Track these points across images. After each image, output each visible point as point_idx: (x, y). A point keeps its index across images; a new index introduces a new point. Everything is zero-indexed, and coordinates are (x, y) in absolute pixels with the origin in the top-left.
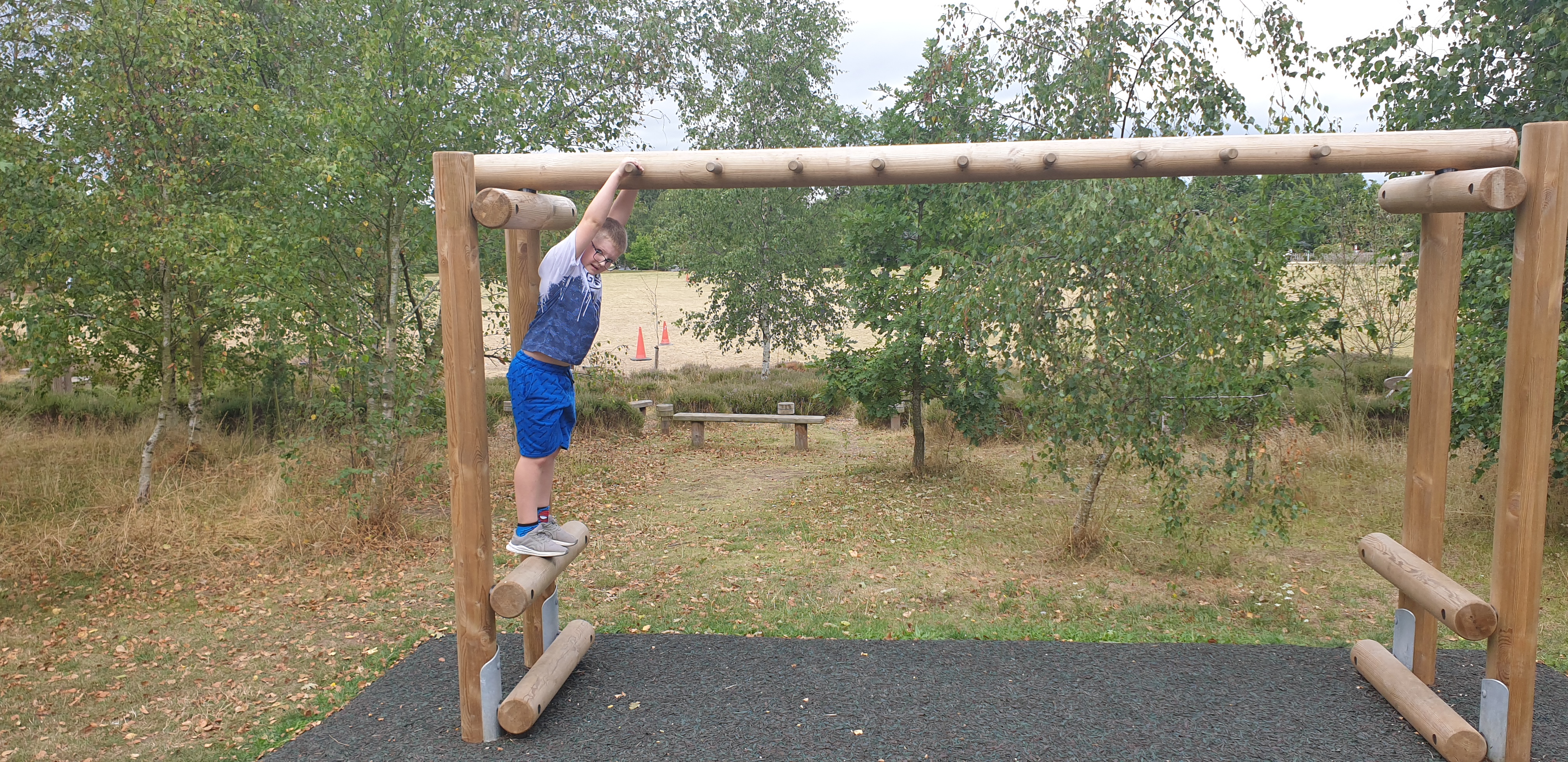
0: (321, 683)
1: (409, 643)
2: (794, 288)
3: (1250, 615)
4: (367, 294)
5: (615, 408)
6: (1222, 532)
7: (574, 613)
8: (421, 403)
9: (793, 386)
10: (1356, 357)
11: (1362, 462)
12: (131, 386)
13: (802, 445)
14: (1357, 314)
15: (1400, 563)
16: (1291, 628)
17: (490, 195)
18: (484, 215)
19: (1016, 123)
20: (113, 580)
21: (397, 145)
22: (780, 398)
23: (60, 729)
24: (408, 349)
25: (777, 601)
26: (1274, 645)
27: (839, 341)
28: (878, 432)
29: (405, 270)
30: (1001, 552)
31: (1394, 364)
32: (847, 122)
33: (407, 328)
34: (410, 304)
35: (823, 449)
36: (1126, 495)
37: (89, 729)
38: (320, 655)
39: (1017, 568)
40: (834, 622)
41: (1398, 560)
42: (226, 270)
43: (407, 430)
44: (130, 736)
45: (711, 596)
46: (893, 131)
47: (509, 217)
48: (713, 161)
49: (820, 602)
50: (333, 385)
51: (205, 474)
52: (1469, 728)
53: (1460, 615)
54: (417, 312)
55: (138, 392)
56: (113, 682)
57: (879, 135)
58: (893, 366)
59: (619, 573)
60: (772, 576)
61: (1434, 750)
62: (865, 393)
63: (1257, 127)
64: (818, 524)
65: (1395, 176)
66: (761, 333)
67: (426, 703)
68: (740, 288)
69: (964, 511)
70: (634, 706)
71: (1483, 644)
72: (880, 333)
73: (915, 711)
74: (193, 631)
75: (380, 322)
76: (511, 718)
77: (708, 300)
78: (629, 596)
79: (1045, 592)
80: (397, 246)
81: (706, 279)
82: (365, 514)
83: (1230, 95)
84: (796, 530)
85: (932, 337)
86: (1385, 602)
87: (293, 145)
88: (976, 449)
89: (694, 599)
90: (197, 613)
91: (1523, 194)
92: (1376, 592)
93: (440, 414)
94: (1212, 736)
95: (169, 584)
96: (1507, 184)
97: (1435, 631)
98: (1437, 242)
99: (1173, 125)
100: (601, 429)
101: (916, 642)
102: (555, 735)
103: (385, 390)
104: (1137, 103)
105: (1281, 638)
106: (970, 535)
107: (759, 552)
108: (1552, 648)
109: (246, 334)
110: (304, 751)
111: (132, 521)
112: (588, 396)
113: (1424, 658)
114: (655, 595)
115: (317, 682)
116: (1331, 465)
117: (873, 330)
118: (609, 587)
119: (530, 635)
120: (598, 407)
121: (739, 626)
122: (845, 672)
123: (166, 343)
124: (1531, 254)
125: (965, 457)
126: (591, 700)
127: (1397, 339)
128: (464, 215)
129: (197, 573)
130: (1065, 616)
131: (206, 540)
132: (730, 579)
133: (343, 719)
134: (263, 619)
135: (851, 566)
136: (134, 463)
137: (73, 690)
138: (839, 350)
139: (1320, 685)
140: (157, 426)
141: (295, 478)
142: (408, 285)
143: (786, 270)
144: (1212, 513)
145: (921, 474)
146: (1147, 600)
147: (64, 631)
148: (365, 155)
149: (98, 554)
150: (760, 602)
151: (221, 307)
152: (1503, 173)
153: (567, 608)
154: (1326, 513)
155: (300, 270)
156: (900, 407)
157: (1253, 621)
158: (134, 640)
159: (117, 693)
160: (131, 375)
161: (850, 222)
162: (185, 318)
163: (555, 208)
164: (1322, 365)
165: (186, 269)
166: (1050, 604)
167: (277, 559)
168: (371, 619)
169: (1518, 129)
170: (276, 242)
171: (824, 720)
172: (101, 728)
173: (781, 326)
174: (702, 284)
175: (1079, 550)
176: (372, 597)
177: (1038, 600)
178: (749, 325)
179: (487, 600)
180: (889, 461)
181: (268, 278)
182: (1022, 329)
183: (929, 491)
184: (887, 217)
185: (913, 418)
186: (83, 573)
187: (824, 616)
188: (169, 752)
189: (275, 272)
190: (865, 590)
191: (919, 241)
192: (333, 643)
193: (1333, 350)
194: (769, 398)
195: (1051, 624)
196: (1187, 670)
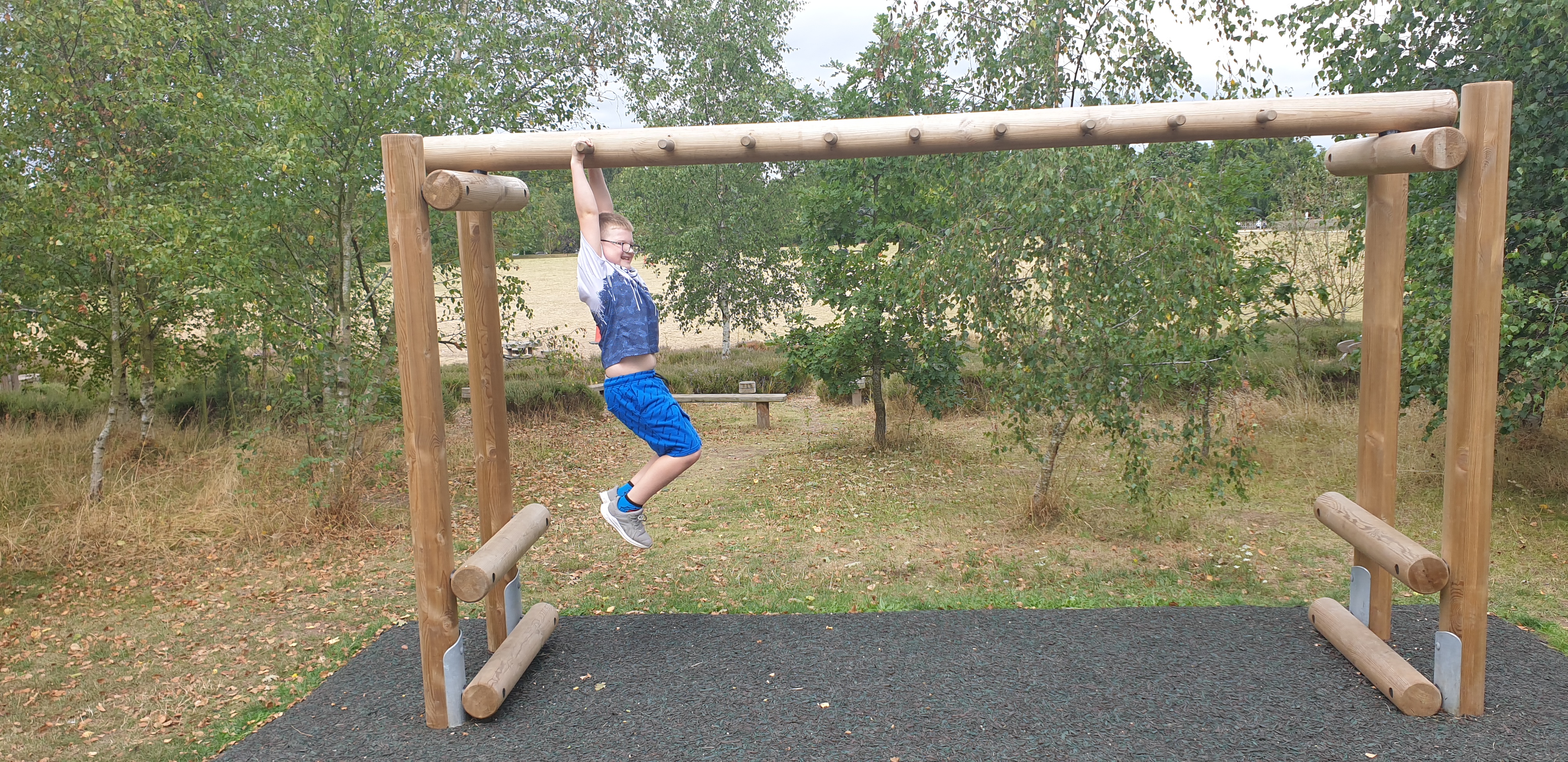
0: (283, 674)
1: (371, 632)
2: (752, 267)
3: (1209, 578)
4: (320, 283)
5: (575, 392)
6: (1181, 496)
7: (537, 597)
8: (379, 390)
9: (753, 364)
10: (1308, 322)
11: (1316, 424)
12: (81, 382)
13: (764, 424)
14: (1308, 278)
15: (1355, 521)
16: (1250, 589)
17: (440, 177)
18: (434, 197)
19: (968, 97)
20: (66, 578)
21: (348, 130)
22: (741, 377)
23: (15, 730)
24: (364, 337)
25: (741, 578)
26: (1235, 607)
27: (798, 318)
28: (840, 408)
29: (358, 257)
30: (963, 523)
31: (1347, 328)
32: (800, 99)
33: (362, 318)
34: (364, 292)
35: (785, 426)
36: (1084, 464)
37: (45, 728)
38: (281, 646)
39: (980, 538)
40: (798, 597)
41: (1352, 518)
42: (174, 261)
43: (365, 418)
44: (87, 734)
45: (675, 575)
46: (846, 107)
47: (460, 198)
48: (666, 138)
49: (784, 578)
50: (288, 374)
51: (159, 468)
52: (1424, 680)
53: (1413, 569)
54: (370, 299)
55: (88, 387)
56: (68, 681)
57: (832, 111)
58: (853, 341)
59: (582, 556)
60: (736, 554)
61: (1390, 703)
62: (827, 371)
63: (1204, 95)
64: (781, 501)
65: (1342, 139)
66: (720, 314)
67: (389, 691)
68: (696, 269)
69: (926, 483)
70: (599, 687)
71: (1436, 596)
72: (839, 310)
73: (881, 682)
74: (149, 627)
75: (334, 310)
76: (475, 703)
77: (665, 281)
78: (592, 579)
79: (1007, 561)
80: (349, 232)
81: (663, 260)
82: (325, 503)
83: (1176, 62)
84: (759, 507)
85: (890, 310)
86: (1341, 561)
87: (240, 132)
88: (937, 422)
89: (658, 580)
90: (154, 609)
91: (1464, 153)
92: (1332, 551)
93: (398, 402)
94: (1175, 697)
95: (124, 581)
96: (1448, 144)
97: (1390, 587)
98: (1382, 203)
99: (1122, 94)
100: (561, 413)
101: (881, 614)
102: (521, 719)
103: (340, 379)
104: (1085, 74)
105: (1240, 599)
106: (932, 507)
107: (723, 530)
108: (1503, 601)
109: (197, 326)
110: (266, 743)
111: (85, 518)
112: (547, 380)
113: (1379, 613)
114: (618, 577)
115: (278, 673)
116: (1286, 429)
117: (832, 307)
118: (572, 570)
119: (493, 619)
120: (557, 391)
121: (703, 604)
122: (810, 646)
123: (114, 337)
124: (1473, 213)
125: (926, 430)
126: (556, 682)
127: (1349, 304)
128: (414, 198)
129: (153, 568)
130: (1027, 584)
131: (162, 535)
132: (694, 558)
133: (305, 710)
134: (221, 612)
135: (815, 541)
136: (86, 461)
137: (27, 690)
138: (798, 326)
139: (1280, 643)
140: (108, 421)
141: (253, 471)
142: (362, 273)
143: (743, 249)
144: (1171, 479)
145: (883, 449)
146: (1108, 565)
147: (17, 631)
148: (315, 141)
149: (50, 552)
150: (725, 580)
151: (170, 299)
152: (1444, 133)
153: (531, 592)
154: (1282, 476)
155: (251, 259)
156: (861, 383)
157: (1213, 583)
158: (89, 638)
159: (73, 692)
160: (80, 369)
161: (806, 198)
162: (134, 311)
163: (507, 189)
164: (1276, 330)
165: (133, 262)
166: (1012, 573)
167: (234, 552)
168: (332, 609)
169: (1458, 91)
170: (225, 231)
171: (790, 694)
172: (57, 727)
173: (740, 305)
174: (659, 265)
175: (1040, 518)
176: (332, 587)
177: (1001, 569)
178: (708, 306)
179: (447, 584)
180: (851, 436)
181: (217, 268)
182: (978, 299)
183: (892, 465)
184: (842, 193)
185: (873, 394)
186: (35, 572)
187: (789, 592)
188: (127, 749)
189: (225, 262)
190: (830, 565)
191: (874, 216)
192: (294, 634)
193: (1286, 315)
194: (730, 378)
195: (1014, 592)
196: (1148, 633)
